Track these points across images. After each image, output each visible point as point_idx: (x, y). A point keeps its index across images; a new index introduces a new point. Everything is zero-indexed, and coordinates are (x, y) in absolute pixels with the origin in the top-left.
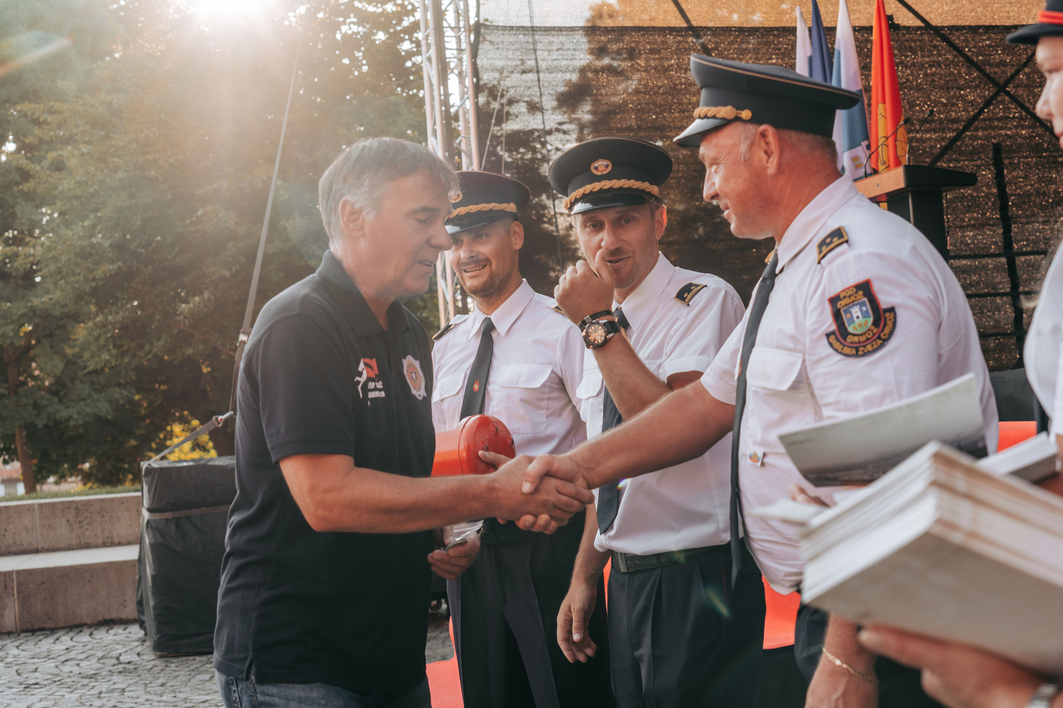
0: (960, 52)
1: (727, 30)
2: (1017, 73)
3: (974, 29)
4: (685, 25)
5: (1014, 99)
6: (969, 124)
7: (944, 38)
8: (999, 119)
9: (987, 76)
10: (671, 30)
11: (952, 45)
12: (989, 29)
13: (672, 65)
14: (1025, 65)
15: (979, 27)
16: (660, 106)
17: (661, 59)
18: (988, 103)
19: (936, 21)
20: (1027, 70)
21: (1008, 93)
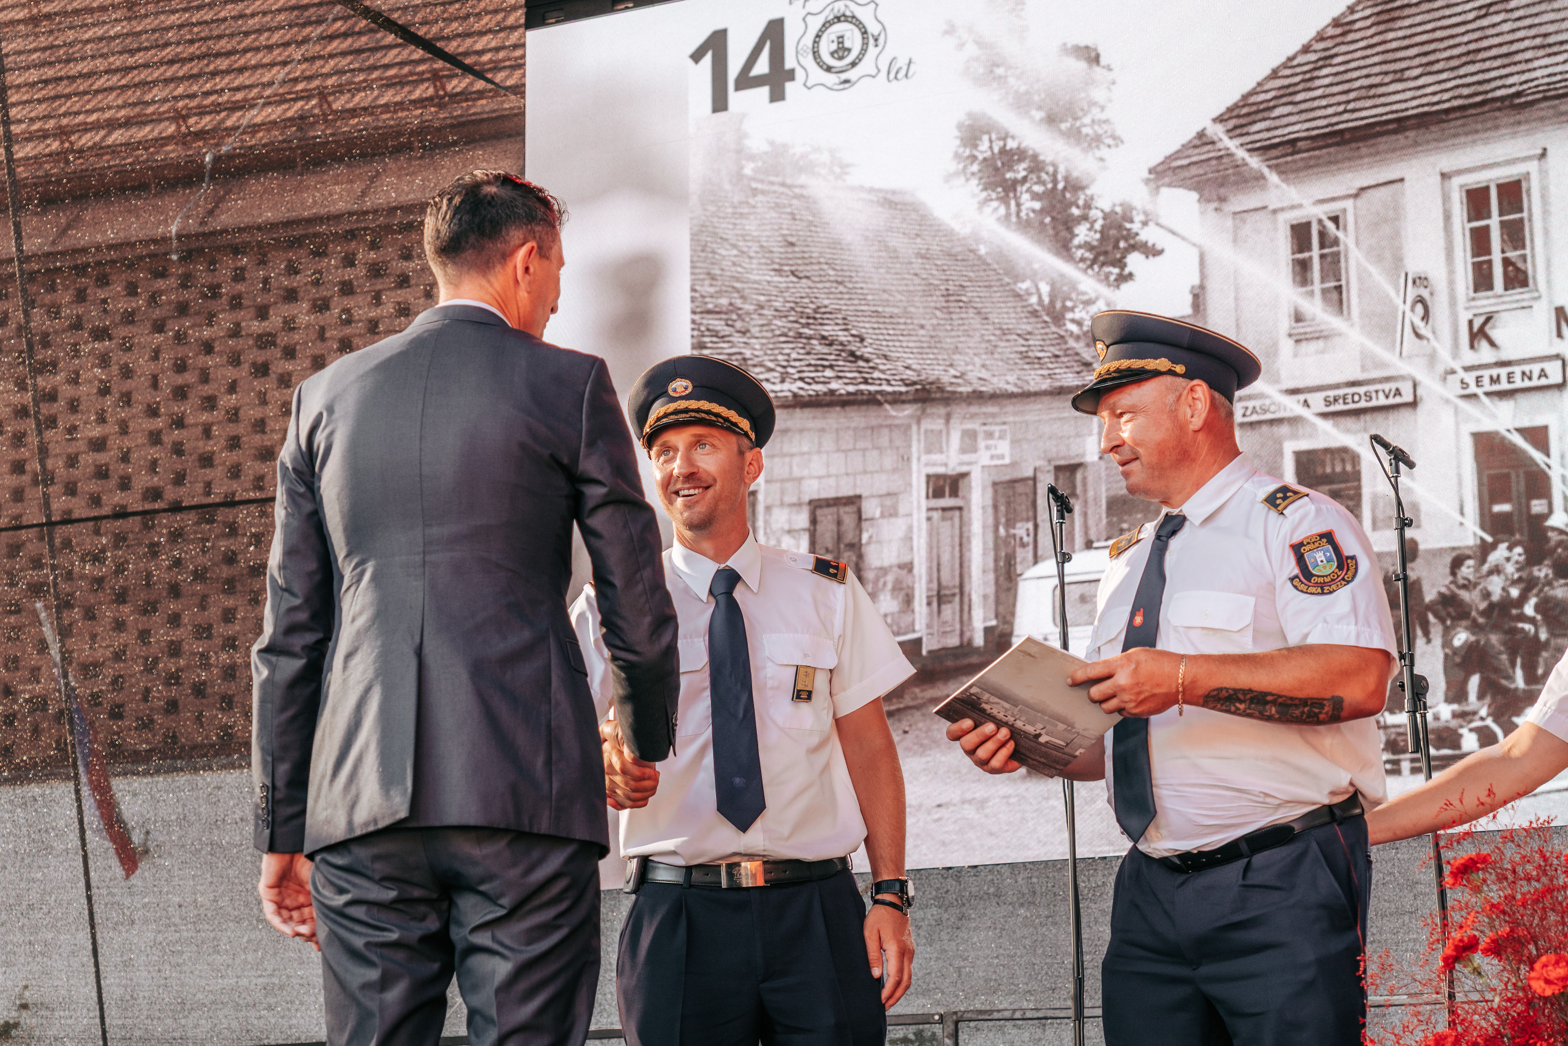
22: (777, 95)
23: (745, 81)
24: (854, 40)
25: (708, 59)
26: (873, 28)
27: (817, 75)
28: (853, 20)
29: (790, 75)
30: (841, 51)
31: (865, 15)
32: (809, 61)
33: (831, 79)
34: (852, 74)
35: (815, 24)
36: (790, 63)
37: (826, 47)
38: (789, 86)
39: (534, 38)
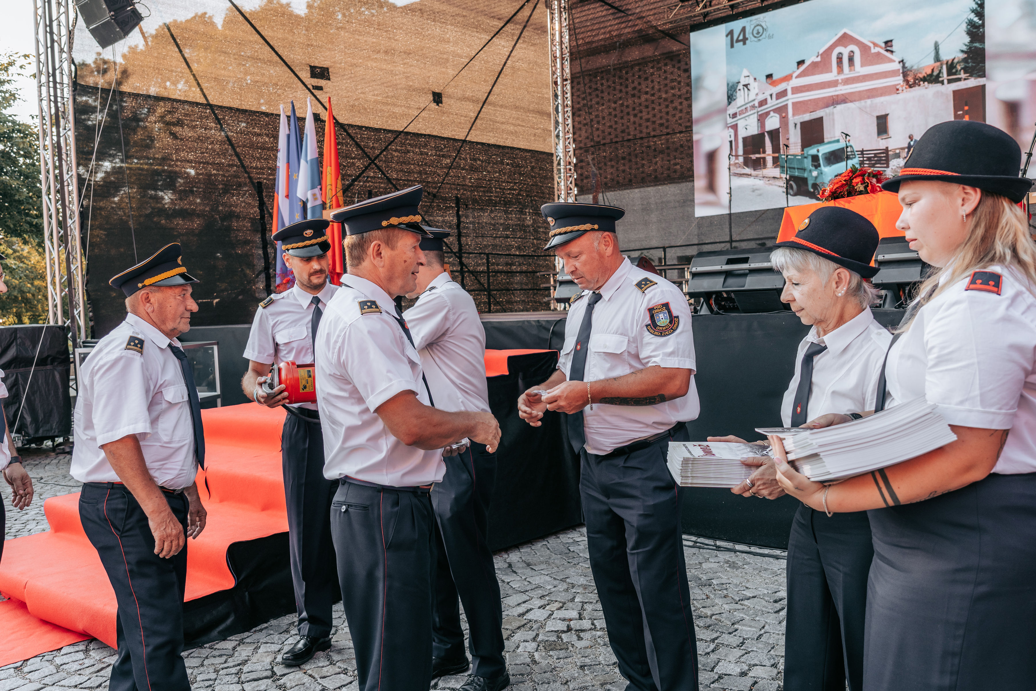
0: (352, 138)
1: (231, 109)
2: (381, 153)
3: (360, 127)
4: (205, 102)
5: (378, 168)
6: (357, 178)
7: (345, 131)
8: (372, 177)
9: (366, 154)
10: (197, 104)
11: (348, 134)
12: (367, 128)
13: (197, 125)
14: (384, 150)
15: (363, 127)
16: (190, 148)
17: (191, 121)
18: (366, 168)
19: (341, 120)
20: (385, 153)
21: (375, 164)
22: (744, 44)
23: (738, 41)
24: (761, 31)
25: (729, 37)
26: (765, 27)
27: (753, 39)
28: (761, 26)
29: (747, 39)
30: (758, 33)
31: (763, 24)
32: (751, 36)
33: (756, 39)
34: (760, 38)
35: (752, 27)
36: (747, 36)
37: (755, 32)
38: (747, 42)
39: (692, 35)
